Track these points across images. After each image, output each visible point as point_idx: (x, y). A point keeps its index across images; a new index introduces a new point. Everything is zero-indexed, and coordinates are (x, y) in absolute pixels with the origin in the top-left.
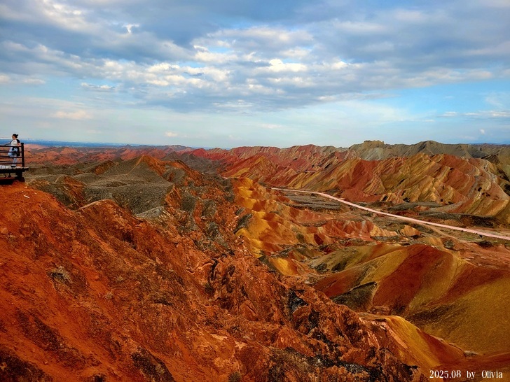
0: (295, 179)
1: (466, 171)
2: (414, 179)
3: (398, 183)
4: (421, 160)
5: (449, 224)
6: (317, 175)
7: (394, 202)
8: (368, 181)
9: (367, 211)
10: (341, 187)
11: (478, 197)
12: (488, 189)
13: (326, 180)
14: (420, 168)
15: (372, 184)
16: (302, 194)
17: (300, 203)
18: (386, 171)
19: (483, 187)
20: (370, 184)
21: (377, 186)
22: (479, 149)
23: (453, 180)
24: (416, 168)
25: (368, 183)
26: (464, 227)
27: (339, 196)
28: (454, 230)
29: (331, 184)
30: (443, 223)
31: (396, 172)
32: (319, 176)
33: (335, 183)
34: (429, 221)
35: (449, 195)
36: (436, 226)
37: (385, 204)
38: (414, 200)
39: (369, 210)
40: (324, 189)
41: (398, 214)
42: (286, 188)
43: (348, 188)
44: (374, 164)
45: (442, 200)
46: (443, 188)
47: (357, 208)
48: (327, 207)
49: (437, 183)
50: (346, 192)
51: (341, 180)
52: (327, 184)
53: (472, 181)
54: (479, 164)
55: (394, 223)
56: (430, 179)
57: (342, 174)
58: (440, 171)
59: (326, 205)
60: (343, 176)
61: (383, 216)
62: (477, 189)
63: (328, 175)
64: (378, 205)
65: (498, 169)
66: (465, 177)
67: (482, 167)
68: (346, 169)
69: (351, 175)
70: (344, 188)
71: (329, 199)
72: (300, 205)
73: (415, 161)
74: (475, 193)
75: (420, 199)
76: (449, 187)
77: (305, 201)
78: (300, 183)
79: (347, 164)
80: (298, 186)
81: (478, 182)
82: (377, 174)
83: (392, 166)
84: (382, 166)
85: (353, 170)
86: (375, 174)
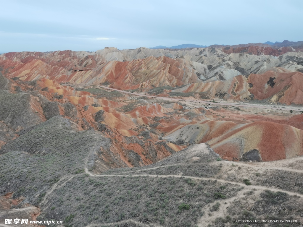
0: (73, 77)
1: (177, 66)
2: (152, 73)
3: (143, 76)
4: (152, 60)
10: (110, 80)
12: (191, 76)
13: (99, 76)
14: (153, 65)
15: (128, 78)
18: (134, 68)
19: (188, 75)
21: (131, 78)
23: (173, 72)
24: (151, 66)
29: (103, 79)
31: (140, 68)
33: (105, 78)
38: (157, 85)
43: (115, 81)
44: (125, 63)
49: (167, 74)
51: (108, 76)
53: (183, 72)
56: (163, 72)
57: (108, 72)
58: (165, 67)
62: (186, 76)
63: (99, 73)
64: (140, 91)
65: (190, 64)
66: (178, 70)
70: (112, 81)
73: (149, 61)
74: (185, 79)
75: (160, 84)
79: (110, 64)
80: (79, 81)
81: (186, 72)
82: (129, 70)
83: (136, 64)
84: (131, 65)
85: (114, 69)
86: (128, 70)
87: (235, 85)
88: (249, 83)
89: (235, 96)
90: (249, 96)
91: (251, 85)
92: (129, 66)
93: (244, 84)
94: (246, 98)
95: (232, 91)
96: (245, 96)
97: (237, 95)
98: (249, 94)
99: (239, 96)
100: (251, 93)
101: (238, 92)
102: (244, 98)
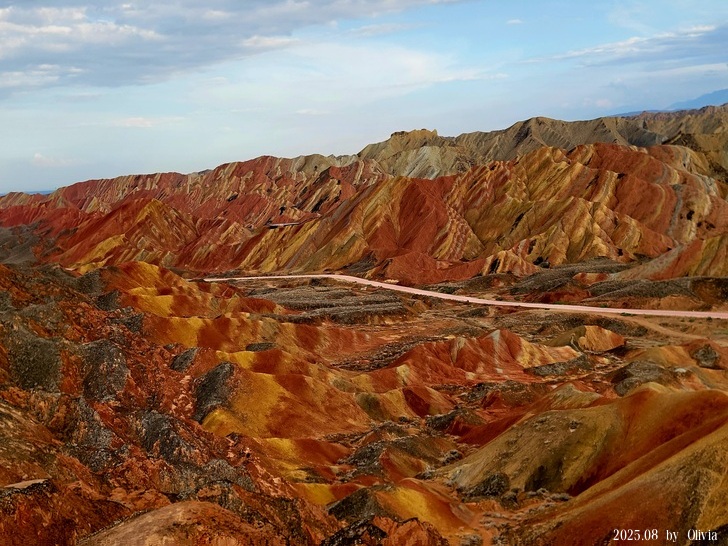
0: (255, 249)
1: (650, 176)
2: (545, 210)
3: (509, 225)
4: (547, 163)
5: (670, 308)
6: (311, 231)
7: (517, 272)
8: (440, 227)
9: (467, 303)
10: (378, 251)
11: (691, 232)
12: (706, 211)
13: (339, 241)
14: (551, 182)
15: (451, 236)
16: (287, 285)
17: (301, 308)
18: (475, 199)
19: (695, 208)
20: (446, 236)
21: (461, 238)
22: (641, 126)
23: (629, 201)
24: (541, 184)
25: (440, 235)
26: (707, 308)
27: (381, 277)
28: (691, 320)
29: (354, 249)
30: (658, 307)
31: (499, 199)
32: (317, 233)
33: (360, 246)
34: (626, 306)
35: (631, 238)
36: (646, 317)
37: (499, 278)
38: (559, 260)
39: (471, 300)
40: (337, 263)
41: (546, 300)
42: (239, 274)
43: (397, 254)
44: (443, 184)
45: (620, 252)
46: (615, 221)
47: (440, 300)
48: (371, 308)
49: (600, 213)
50: (396, 265)
51: (374, 236)
52: (342, 250)
53: (671, 199)
54: (672, 157)
55: (549, 325)
56: (582, 204)
57: (375, 220)
58: (596, 184)
59: (366, 303)
60: (378, 224)
61: (512, 310)
62: (685, 214)
63: (341, 226)
64: (484, 284)
65: (711, 165)
66: (654, 191)
67: (679, 165)
68: (381, 206)
69: (395, 219)
70: (387, 254)
71: (358, 286)
72: (304, 314)
73: (536, 166)
74: (682, 226)
75: (571, 254)
76: (627, 219)
77: (311, 302)
78: (272, 255)
79: (382, 192)
80: (269, 265)
81: (684, 199)
82: (456, 209)
83: (485, 185)
84: (464, 187)
85: (398, 209)
86: (452, 209)
92: (458, 193)
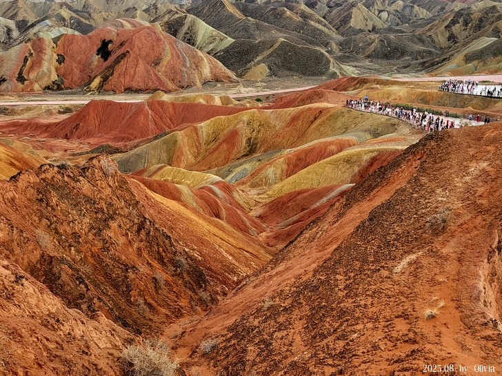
87: (26, 60)
88: (58, 55)
89: (23, 84)
90: (54, 82)
91: (61, 59)
93: (46, 57)
94: (48, 88)
95: (19, 74)
96: (45, 82)
97: (26, 82)
98: (54, 77)
99: (32, 83)
100: (58, 76)
101: (32, 76)
102: (44, 86)
